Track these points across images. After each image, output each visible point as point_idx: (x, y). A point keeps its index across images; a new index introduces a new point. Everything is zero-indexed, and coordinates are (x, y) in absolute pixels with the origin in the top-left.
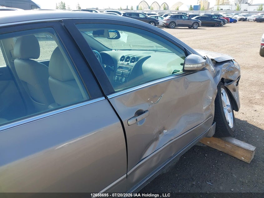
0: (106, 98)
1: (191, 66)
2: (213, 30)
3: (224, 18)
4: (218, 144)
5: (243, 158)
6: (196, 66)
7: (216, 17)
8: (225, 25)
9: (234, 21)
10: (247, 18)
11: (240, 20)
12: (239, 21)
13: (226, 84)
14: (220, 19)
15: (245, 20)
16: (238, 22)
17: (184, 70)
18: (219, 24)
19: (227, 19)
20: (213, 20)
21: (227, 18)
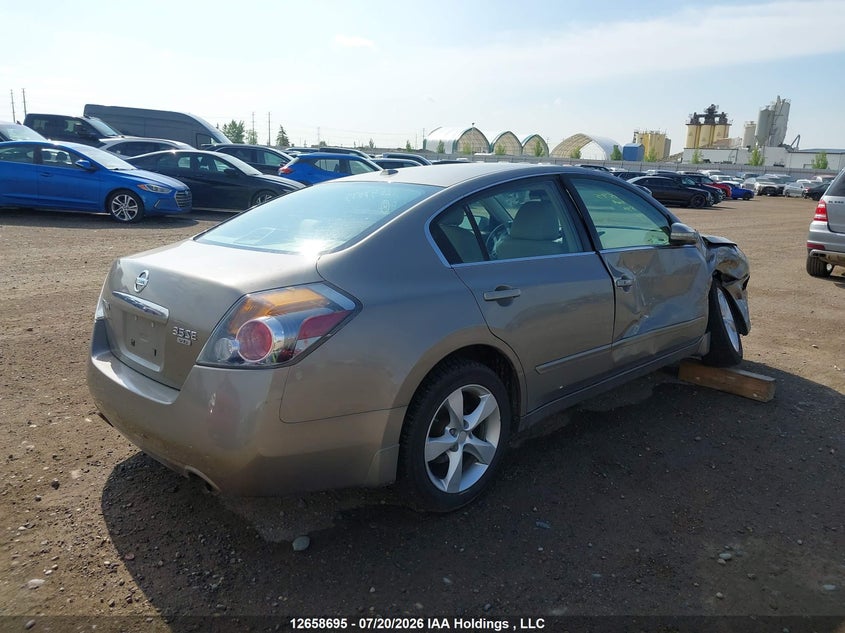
0: (597, 253)
1: (680, 235)
2: (685, 214)
3: (715, 184)
4: (715, 378)
5: (755, 395)
6: (685, 235)
7: (693, 183)
8: (718, 205)
9: (746, 195)
10: (783, 188)
11: (763, 192)
12: (760, 194)
13: (724, 284)
14: (702, 187)
15: (776, 193)
16: (756, 198)
17: (670, 240)
18: (701, 200)
19: (723, 190)
20: (684, 188)
21: (725, 187)
